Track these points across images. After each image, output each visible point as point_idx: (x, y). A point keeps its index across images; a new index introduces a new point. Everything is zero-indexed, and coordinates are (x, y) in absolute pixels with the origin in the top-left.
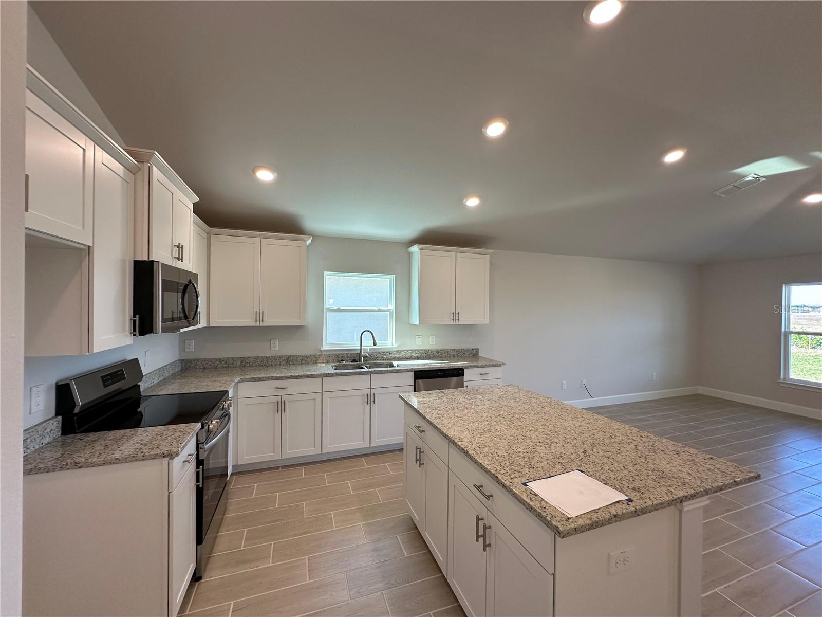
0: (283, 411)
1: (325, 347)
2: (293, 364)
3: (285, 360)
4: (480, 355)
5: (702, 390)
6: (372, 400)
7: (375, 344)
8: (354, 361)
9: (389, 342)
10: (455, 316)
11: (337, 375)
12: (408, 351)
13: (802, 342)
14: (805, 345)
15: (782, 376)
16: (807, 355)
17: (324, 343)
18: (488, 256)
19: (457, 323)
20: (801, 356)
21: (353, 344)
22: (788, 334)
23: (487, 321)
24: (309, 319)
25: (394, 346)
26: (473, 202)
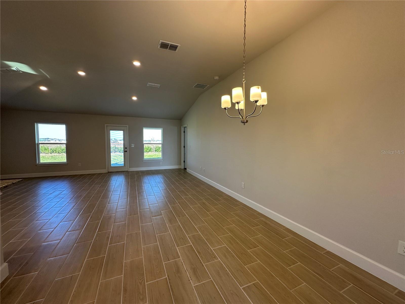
13: (47, 152)
14: (48, 153)
15: (37, 162)
16: (49, 156)
20: (47, 157)
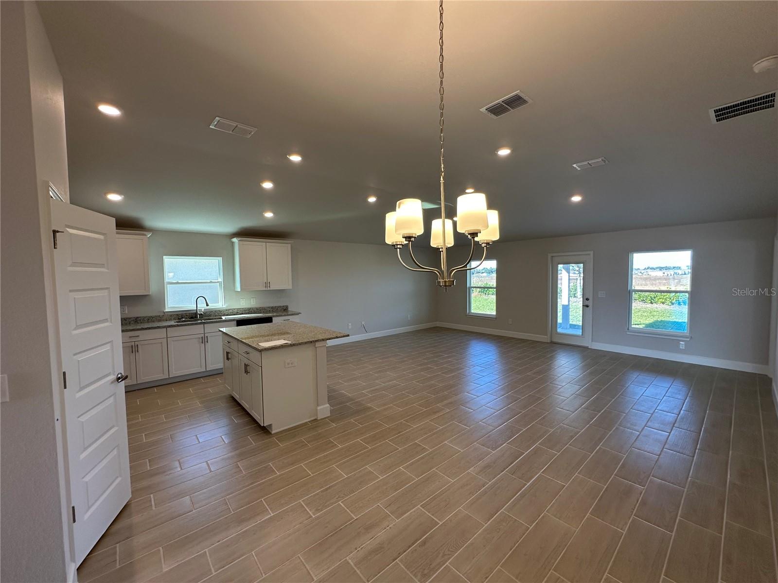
0: (136, 352)
1: (167, 310)
2: (141, 323)
3: (134, 320)
4: (289, 309)
5: (438, 324)
6: (206, 340)
7: (207, 305)
8: (192, 318)
9: (219, 303)
10: (267, 284)
11: (178, 326)
12: (234, 309)
17: (166, 307)
18: (290, 245)
19: (269, 289)
21: (190, 306)
22: (470, 288)
23: (290, 287)
24: (153, 289)
25: (224, 306)
26: (269, 215)
